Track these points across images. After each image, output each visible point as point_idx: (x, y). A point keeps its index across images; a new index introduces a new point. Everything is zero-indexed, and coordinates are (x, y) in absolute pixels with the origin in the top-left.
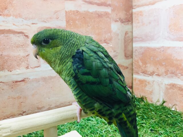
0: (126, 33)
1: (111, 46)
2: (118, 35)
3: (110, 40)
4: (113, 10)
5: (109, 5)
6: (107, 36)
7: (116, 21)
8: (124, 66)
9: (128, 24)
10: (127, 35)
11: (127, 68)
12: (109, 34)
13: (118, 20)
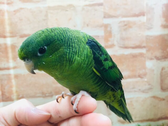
0: (163, 69)
1: (146, 80)
2: (153, 70)
3: (145, 75)
4: (148, 51)
5: (144, 47)
6: (141, 72)
7: (151, 59)
8: (160, 98)
9: (165, 60)
10: (164, 71)
11: (164, 99)
12: (144, 70)
13: (154, 58)
